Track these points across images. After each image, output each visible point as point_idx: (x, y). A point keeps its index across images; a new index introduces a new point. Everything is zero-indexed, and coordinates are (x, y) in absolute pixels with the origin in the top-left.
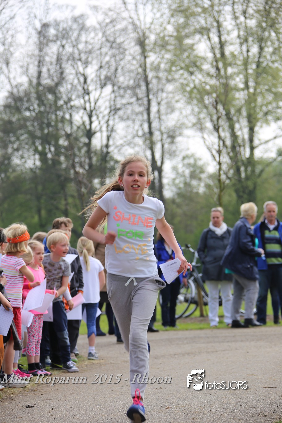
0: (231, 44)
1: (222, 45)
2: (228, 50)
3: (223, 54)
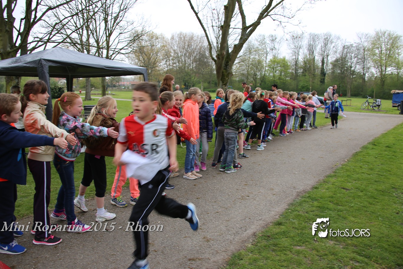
0: (383, 51)
1: (381, 51)
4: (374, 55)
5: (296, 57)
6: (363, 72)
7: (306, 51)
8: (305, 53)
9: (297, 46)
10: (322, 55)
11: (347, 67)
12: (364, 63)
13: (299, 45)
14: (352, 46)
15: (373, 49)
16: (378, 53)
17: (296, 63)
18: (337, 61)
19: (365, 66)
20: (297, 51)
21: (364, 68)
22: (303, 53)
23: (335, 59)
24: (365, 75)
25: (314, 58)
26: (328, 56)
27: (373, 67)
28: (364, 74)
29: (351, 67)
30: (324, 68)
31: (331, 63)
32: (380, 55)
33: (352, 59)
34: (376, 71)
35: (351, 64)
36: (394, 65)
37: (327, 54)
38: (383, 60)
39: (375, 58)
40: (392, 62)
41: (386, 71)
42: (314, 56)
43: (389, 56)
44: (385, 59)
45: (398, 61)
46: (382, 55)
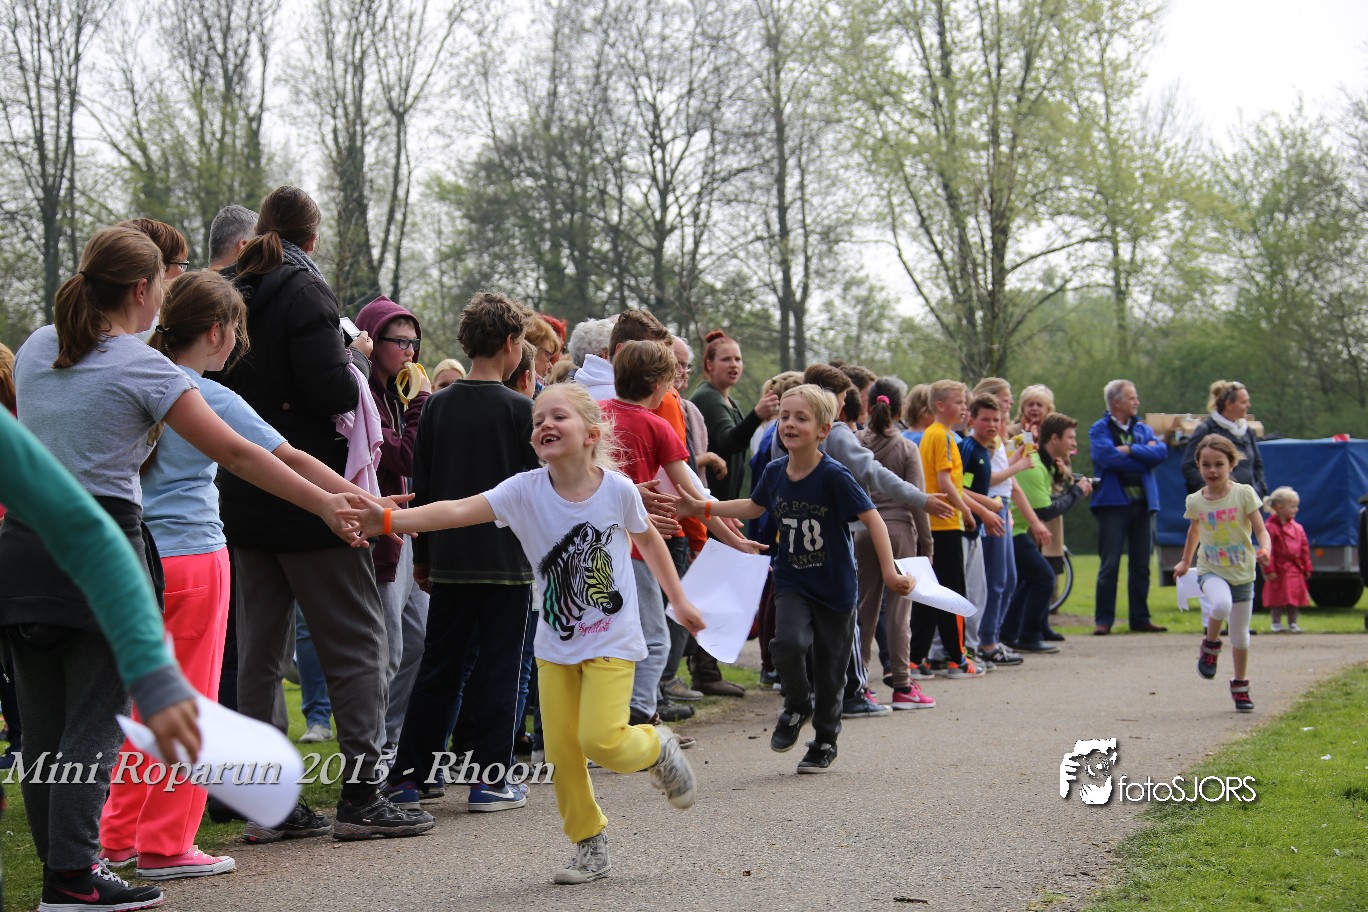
0: (965, 51)
2: (959, 61)
3: (946, 72)
4: (880, 93)
5: (48, 127)
6: (779, 276)
8: (140, 84)
10: (337, 97)
11: (614, 232)
12: (780, 180)
16: (919, 73)
17: (51, 191)
18: (501, 162)
19: (793, 215)
21: (784, 232)
22: (119, 80)
24: (800, 311)
25: (254, 136)
26: (400, 115)
27: (879, 217)
28: (792, 305)
29: (661, 231)
30: (366, 247)
31: (443, 192)
32: (935, 101)
33: (663, 146)
34: (911, 265)
35: (663, 195)
36: (1074, 190)
37: (387, 89)
38: (971, 144)
39: (891, 127)
40: (1058, 166)
41: (1010, 257)
42: (253, 110)
43: (1030, 108)
44: (984, 138)
45: (1113, 154)
46: (962, 95)
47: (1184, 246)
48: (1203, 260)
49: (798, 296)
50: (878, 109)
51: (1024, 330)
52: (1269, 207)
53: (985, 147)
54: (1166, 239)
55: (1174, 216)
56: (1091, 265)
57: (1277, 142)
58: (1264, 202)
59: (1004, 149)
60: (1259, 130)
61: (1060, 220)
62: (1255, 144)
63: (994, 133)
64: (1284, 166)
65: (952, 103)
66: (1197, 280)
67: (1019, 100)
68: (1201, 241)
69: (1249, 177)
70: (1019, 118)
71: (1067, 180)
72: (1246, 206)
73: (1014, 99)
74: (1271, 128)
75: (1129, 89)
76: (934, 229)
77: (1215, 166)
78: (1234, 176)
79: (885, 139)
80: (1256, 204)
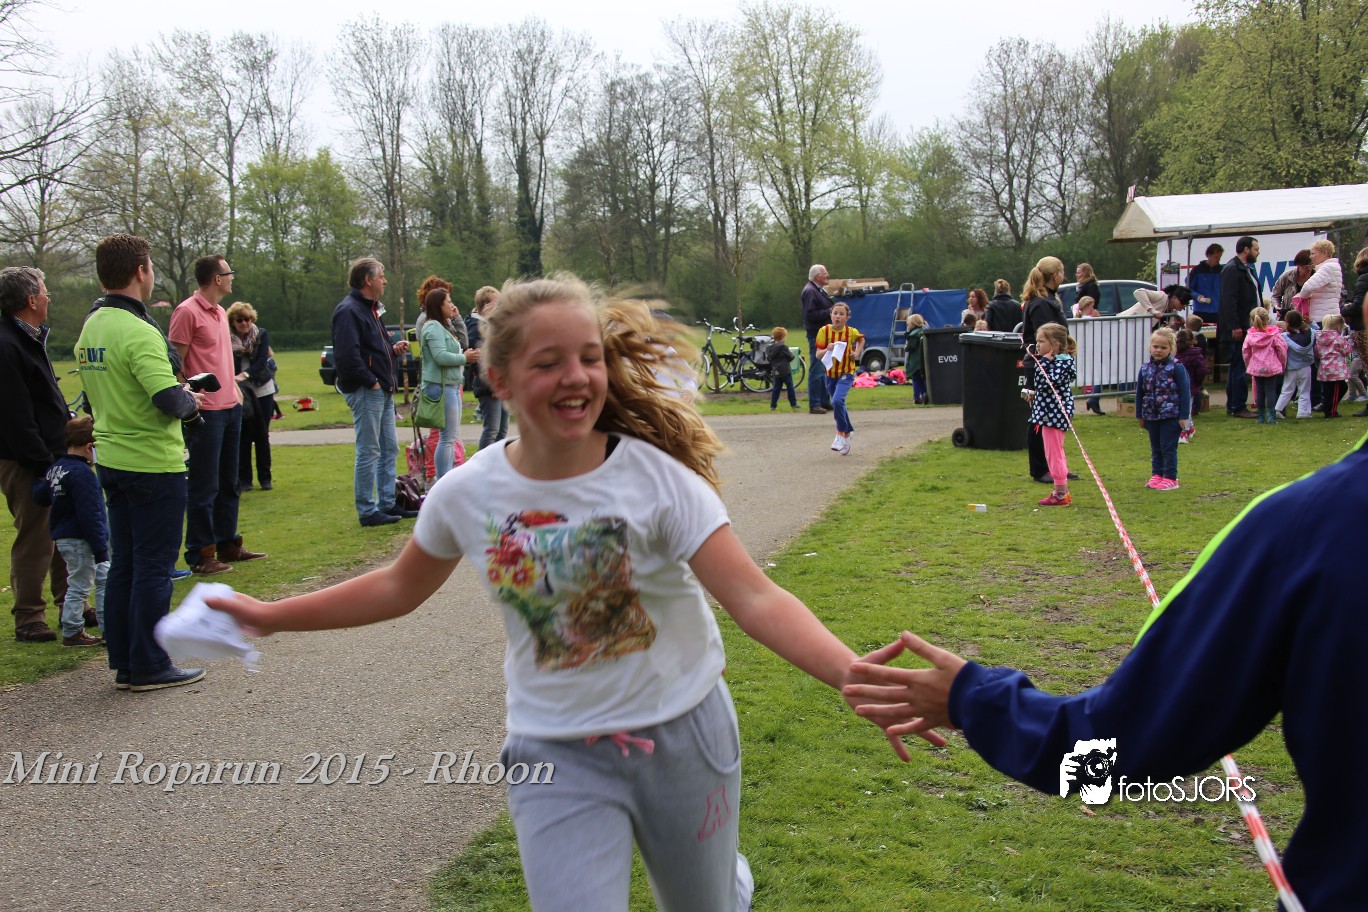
0: (789, 102)
1: (780, 105)
2: (786, 107)
3: (781, 111)
4: (753, 123)
5: (389, 151)
6: (712, 204)
7: (435, 120)
8: (430, 129)
9: (384, 96)
10: (514, 134)
11: (634, 190)
12: (712, 163)
13: (397, 87)
14: (649, 88)
15: (742, 97)
16: (769, 113)
17: (390, 180)
18: (586, 158)
19: (719, 181)
20: (386, 119)
21: (714, 184)
22: (420, 129)
23: (575, 149)
24: (723, 222)
25: (479, 150)
26: (541, 138)
27: (755, 179)
28: (720, 219)
29: (653, 187)
30: (528, 199)
31: (561, 174)
32: (776, 124)
33: (652, 149)
34: (769, 199)
35: (653, 170)
36: (840, 164)
37: (535, 130)
38: (793, 145)
39: (757, 137)
40: (833, 154)
41: (812, 196)
42: (478, 141)
43: (817, 126)
44: (799, 141)
45: (856, 147)
46: (787, 122)
47: (887, 188)
48: (896, 195)
49: (722, 214)
50: (752, 129)
51: (818, 229)
52: (925, 170)
53: (800, 145)
54: (880, 185)
55: (884, 175)
56: (849, 197)
57: (928, 141)
58: (923, 168)
59: (808, 146)
60: (920, 136)
61: (833, 177)
62: (919, 141)
63: (803, 140)
64: (931, 151)
65: (783, 126)
66: (895, 204)
67: (813, 124)
68: (897, 185)
69: (917, 157)
70: (814, 132)
71: (836, 160)
72: (915, 169)
73: (811, 124)
74: (925, 134)
75: (863, 118)
76: (778, 184)
77: (902, 151)
78: (910, 156)
79: (754, 142)
80: (920, 168)
